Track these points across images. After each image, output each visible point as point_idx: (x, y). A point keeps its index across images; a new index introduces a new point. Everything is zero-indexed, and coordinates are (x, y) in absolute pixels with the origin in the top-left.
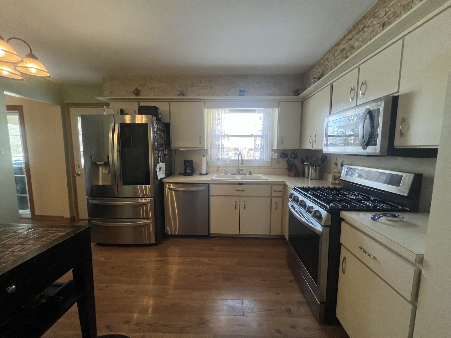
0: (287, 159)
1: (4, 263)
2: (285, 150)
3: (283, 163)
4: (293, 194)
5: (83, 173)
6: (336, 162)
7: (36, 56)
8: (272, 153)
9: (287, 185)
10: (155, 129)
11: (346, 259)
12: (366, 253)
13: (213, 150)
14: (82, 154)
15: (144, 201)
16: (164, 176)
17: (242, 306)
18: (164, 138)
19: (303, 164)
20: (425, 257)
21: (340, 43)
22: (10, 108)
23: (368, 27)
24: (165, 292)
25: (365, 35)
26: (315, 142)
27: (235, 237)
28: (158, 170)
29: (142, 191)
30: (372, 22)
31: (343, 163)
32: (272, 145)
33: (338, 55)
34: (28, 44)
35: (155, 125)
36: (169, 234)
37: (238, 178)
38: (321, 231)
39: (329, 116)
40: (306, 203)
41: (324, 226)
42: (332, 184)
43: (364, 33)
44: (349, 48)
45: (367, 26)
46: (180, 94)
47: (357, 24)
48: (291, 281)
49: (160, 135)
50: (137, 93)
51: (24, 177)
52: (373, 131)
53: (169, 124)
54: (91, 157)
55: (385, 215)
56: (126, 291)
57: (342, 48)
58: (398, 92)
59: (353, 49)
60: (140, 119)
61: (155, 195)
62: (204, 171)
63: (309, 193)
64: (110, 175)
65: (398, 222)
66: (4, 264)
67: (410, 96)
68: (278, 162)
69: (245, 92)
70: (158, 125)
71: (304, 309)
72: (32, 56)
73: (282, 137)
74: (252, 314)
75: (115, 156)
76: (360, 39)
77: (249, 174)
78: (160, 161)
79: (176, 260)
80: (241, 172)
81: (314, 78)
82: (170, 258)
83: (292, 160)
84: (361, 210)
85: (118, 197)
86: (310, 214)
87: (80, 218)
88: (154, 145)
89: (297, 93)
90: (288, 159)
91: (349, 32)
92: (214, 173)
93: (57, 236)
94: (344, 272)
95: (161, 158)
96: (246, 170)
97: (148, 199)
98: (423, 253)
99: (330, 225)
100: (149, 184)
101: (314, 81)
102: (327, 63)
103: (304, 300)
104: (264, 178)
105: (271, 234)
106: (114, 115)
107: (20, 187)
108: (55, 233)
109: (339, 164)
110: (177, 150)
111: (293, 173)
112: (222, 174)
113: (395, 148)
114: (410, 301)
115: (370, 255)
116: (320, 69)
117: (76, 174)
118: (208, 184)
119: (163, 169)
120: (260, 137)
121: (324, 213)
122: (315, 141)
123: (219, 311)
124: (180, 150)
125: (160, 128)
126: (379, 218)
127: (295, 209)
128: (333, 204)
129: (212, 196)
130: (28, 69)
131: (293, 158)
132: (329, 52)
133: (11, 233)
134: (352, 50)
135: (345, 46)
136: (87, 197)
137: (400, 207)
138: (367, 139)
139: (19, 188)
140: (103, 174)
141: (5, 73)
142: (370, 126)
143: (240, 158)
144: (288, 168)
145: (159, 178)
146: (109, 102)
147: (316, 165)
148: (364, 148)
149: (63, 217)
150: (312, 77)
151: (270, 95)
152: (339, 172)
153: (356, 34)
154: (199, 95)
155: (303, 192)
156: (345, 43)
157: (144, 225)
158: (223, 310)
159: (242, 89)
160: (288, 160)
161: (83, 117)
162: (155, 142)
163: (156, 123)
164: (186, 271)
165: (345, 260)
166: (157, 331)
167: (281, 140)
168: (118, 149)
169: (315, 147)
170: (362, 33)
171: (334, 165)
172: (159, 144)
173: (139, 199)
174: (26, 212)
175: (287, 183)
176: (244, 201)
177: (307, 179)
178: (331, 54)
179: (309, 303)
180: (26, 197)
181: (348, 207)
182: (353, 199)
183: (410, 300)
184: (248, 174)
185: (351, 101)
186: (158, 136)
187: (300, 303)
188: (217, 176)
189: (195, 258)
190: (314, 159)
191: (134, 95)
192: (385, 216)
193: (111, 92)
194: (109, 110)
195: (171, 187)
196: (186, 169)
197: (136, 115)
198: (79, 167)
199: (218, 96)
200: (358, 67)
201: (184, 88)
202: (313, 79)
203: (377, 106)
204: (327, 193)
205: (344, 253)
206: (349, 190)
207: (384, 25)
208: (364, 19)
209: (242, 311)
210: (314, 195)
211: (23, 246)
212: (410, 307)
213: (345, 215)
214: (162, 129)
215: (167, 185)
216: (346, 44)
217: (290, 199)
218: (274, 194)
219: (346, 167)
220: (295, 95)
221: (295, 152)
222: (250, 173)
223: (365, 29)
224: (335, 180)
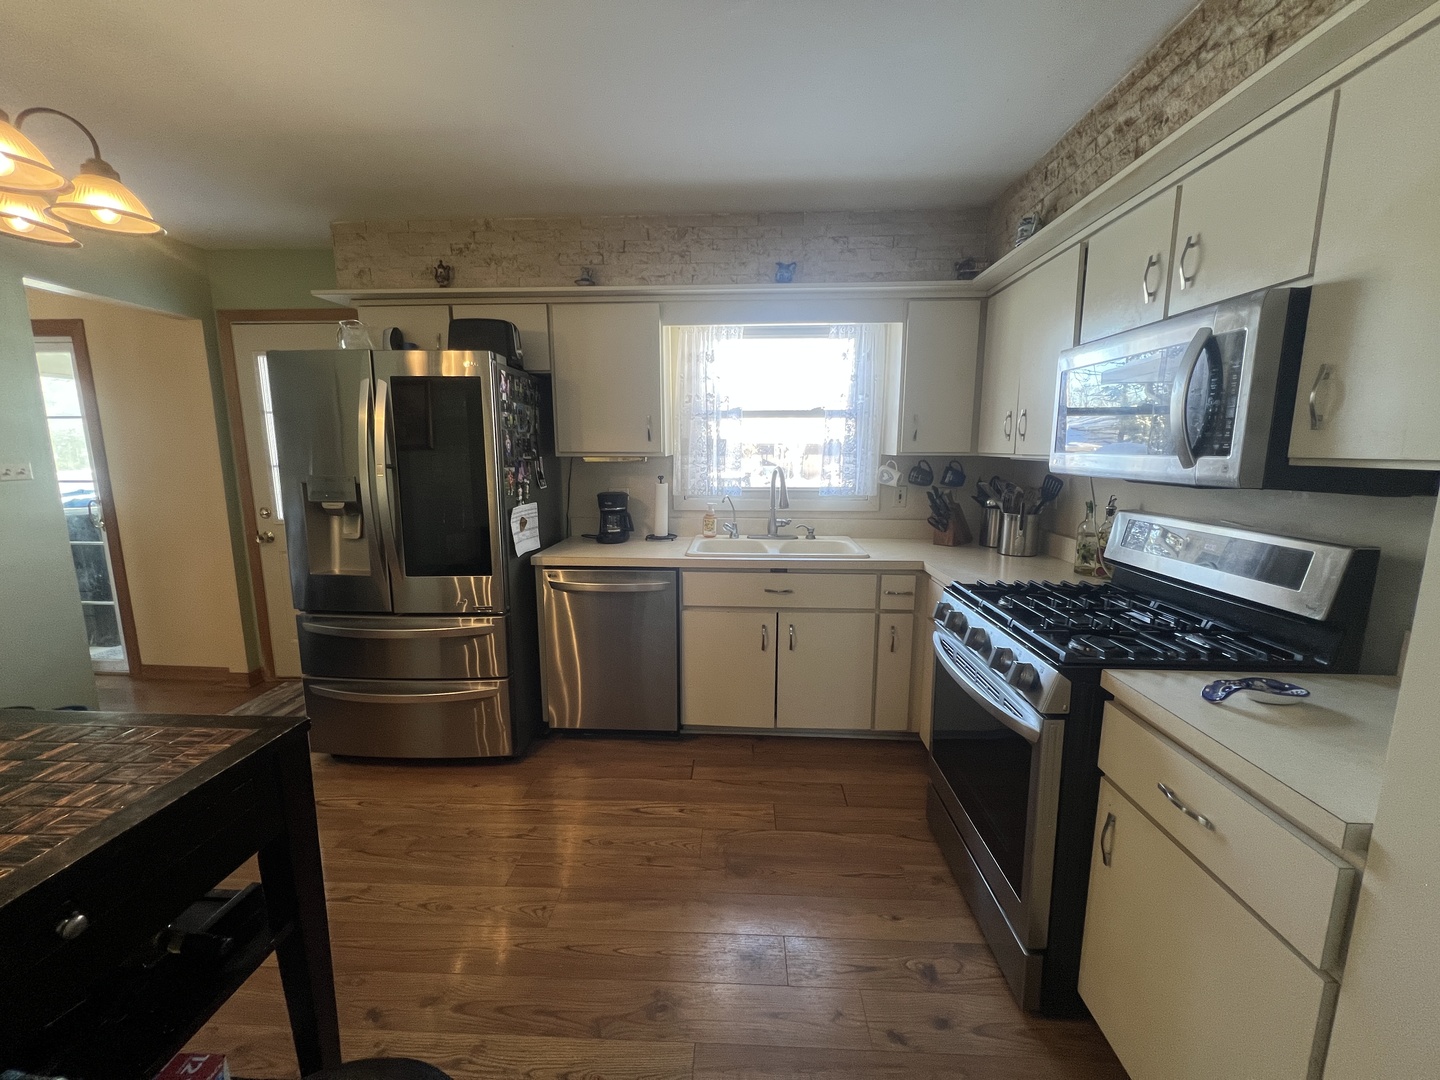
0: (929, 489)
1: (47, 845)
2: (924, 460)
3: (918, 503)
4: (948, 606)
5: (281, 535)
6: (1090, 499)
7: (115, 168)
8: (882, 468)
9: (929, 576)
10: (504, 395)
11: (1114, 821)
12: (1180, 807)
13: (691, 459)
14: (276, 474)
15: (473, 624)
16: (535, 544)
17: (782, 954)
18: (533, 422)
19: (983, 504)
20: (1375, 835)
21: (1116, 103)
22: (45, 328)
23: (1216, 45)
24: (544, 908)
25: (1203, 76)
26: (1023, 435)
27: (761, 738)
28: (515, 526)
29: (467, 593)
30: (1230, 30)
31: (1115, 504)
32: (883, 444)
33: (1109, 142)
34: (86, 127)
35: (503, 382)
36: (556, 726)
37: (772, 551)
38: (1036, 732)
39: (1071, 349)
40: (991, 637)
41: (1048, 717)
42: (1076, 571)
43: (1199, 67)
44: (1147, 120)
45: (1211, 43)
46: (582, 280)
47: (1178, 35)
48: (937, 880)
49: (520, 412)
50: (444, 275)
51: (99, 548)
52: (1219, 407)
53: (550, 375)
54: (305, 485)
55: (1247, 685)
56: (424, 906)
57: (1121, 119)
58: (1310, 275)
59: (1161, 122)
60: (457, 363)
61: (508, 607)
62: (662, 529)
63: (1002, 602)
64: (365, 542)
65: (1289, 709)
66: (48, 850)
67: (1348, 291)
68: (900, 496)
69: (794, 268)
70: (512, 382)
71: (979, 968)
72: (99, 167)
73: (915, 419)
74: (814, 982)
75: (378, 483)
76: (1188, 89)
77: (807, 538)
78: (521, 498)
79: (580, 807)
80: (781, 531)
81: (1027, 221)
82: (556, 802)
83: (947, 491)
84: (1170, 665)
85: (393, 614)
86: (1001, 675)
87: (280, 672)
88: (502, 447)
89: (966, 269)
90: (934, 488)
91: (1147, 62)
92: (694, 534)
93: (207, 754)
94: (1106, 861)
95: (524, 488)
96: (796, 522)
97: (486, 618)
98: (1371, 820)
99: (1068, 712)
100: (488, 572)
101: (1026, 231)
102: (1069, 171)
103: (978, 940)
104: (855, 550)
105: (877, 728)
106: (371, 352)
107: (91, 576)
108: (199, 742)
109: (1102, 507)
110: (575, 461)
111: (949, 534)
112: (720, 538)
113: (1292, 463)
114: (1319, 967)
115: (1194, 817)
116: (1048, 189)
117: (261, 538)
118: (677, 570)
119: (533, 522)
120: (844, 416)
121: (1047, 672)
122: (1022, 433)
123: (710, 969)
124: (586, 459)
125: (521, 390)
126: (1228, 694)
127: (955, 655)
128: (1079, 642)
129: (687, 608)
130: (92, 211)
131: (952, 484)
132: (1079, 132)
133: (67, 742)
134: (1156, 127)
135: (1133, 113)
136: (299, 613)
137: (1299, 657)
138: (1196, 433)
139: (86, 580)
140: (345, 541)
141: (19, 226)
142: (1211, 391)
143: (778, 484)
144: (932, 517)
145: (520, 551)
146: (355, 305)
147: (1026, 508)
148: (1187, 464)
149: (225, 670)
150: (1017, 218)
151: (878, 277)
152: (1102, 533)
153: (1174, 71)
154: (644, 280)
155: (980, 600)
156: (1136, 102)
157: (476, 701)
158: (723, 969)
159: (786, 260)
160: (932, 492)
161: (274, 359)
162: (505, 439)
163: (507, 374)
164: (608, 844)
165: (1112, 823)
166: (523, 1029)
167: (912, 427)
168: (389, 462)
169: (1024, 451)
170: (1193, 68)
171: (1084, 510)
172: (518, 445)
173: (460, 619)
174: (112, 656)
175: (929, 568)
176: (791, 626)
177: (996, 554)
178: (1085, 140)
179: (994, 948)
180: (112, 607)
181: (1126, 654)
182: (1143, 626)
183: (1317, 964)
184: (802, 538)
185: (1146, 302)
186: (514, 419)
187: (964, 949)
188: (705, 543)
189: (638, 804)
190: (1018, 489)
191: (433, 282)
192: (1248, 687)
193: (361, 273)
194: (358, 333)
195: (559, 579)
196: (604, 522)
197: (440, 349)
198: (268, 515)
199: (705, 282)
200: (1175, 187)
201: (597, 260)
202: (1022, 224)
203: (1237, 321)
204: (1058, 606)
205: (1108, 801)
206: (1131, 594)
207: (1270, 42)
208: (1204, 21)
209: (784, 971)
210: (1015, 611)
211: (101, 786)
212: (1319, 983)
213: (1118, 680)
214: (525, 394)
215: (546, 572)
216: (1137, 106)
217: (938, 622)
218: (887, 603)
219: (1124, 518)
220: (961, 276)
221: (955, 466)
222: (811, 535)
223: (1203, 55)
224: (1085, 558)
